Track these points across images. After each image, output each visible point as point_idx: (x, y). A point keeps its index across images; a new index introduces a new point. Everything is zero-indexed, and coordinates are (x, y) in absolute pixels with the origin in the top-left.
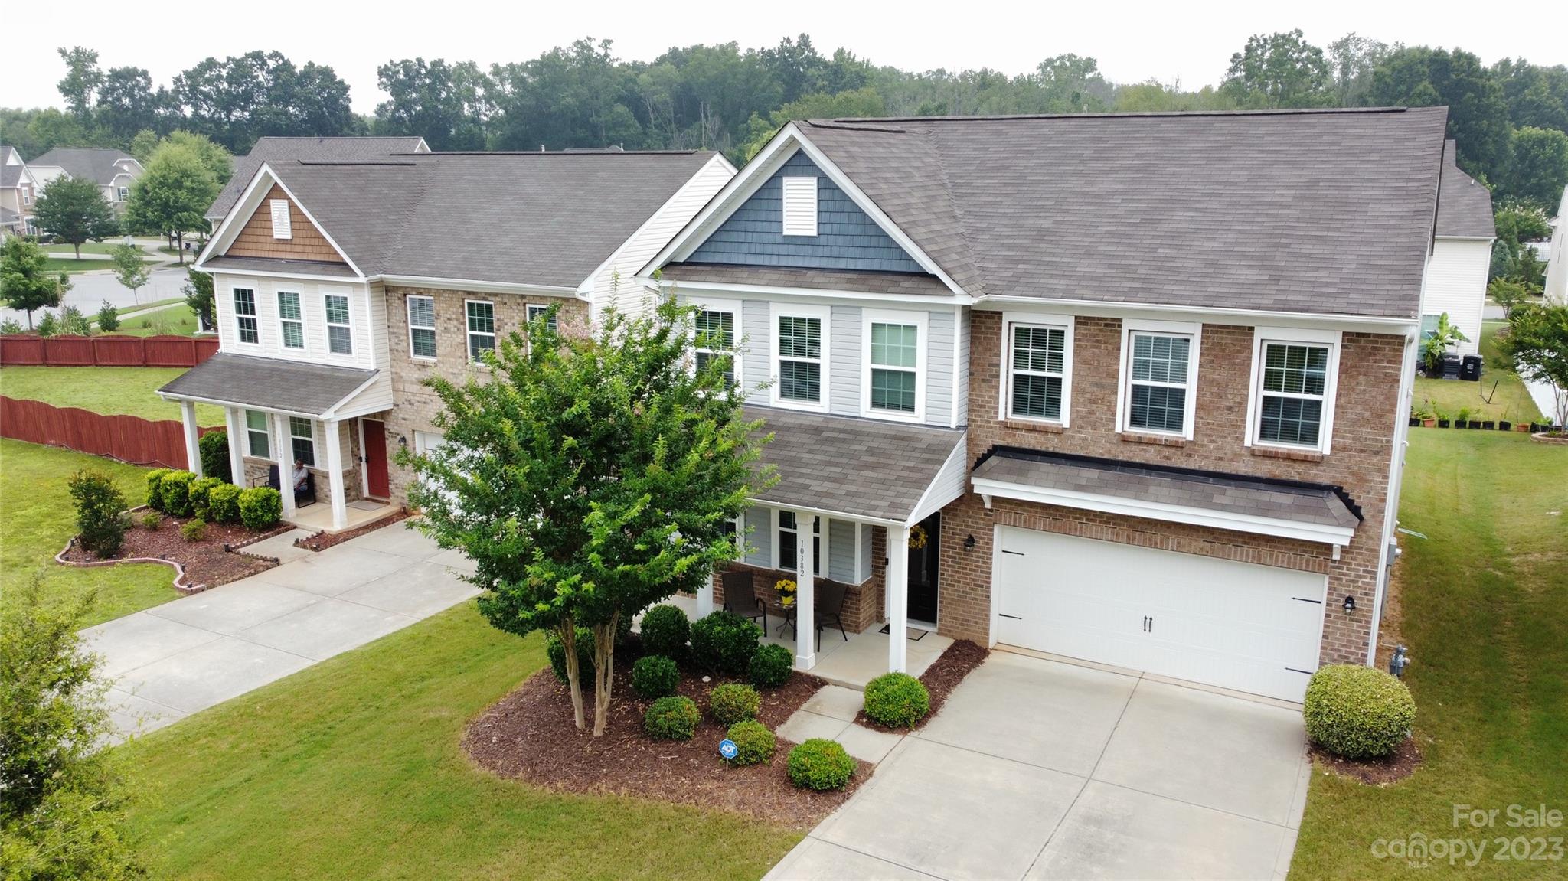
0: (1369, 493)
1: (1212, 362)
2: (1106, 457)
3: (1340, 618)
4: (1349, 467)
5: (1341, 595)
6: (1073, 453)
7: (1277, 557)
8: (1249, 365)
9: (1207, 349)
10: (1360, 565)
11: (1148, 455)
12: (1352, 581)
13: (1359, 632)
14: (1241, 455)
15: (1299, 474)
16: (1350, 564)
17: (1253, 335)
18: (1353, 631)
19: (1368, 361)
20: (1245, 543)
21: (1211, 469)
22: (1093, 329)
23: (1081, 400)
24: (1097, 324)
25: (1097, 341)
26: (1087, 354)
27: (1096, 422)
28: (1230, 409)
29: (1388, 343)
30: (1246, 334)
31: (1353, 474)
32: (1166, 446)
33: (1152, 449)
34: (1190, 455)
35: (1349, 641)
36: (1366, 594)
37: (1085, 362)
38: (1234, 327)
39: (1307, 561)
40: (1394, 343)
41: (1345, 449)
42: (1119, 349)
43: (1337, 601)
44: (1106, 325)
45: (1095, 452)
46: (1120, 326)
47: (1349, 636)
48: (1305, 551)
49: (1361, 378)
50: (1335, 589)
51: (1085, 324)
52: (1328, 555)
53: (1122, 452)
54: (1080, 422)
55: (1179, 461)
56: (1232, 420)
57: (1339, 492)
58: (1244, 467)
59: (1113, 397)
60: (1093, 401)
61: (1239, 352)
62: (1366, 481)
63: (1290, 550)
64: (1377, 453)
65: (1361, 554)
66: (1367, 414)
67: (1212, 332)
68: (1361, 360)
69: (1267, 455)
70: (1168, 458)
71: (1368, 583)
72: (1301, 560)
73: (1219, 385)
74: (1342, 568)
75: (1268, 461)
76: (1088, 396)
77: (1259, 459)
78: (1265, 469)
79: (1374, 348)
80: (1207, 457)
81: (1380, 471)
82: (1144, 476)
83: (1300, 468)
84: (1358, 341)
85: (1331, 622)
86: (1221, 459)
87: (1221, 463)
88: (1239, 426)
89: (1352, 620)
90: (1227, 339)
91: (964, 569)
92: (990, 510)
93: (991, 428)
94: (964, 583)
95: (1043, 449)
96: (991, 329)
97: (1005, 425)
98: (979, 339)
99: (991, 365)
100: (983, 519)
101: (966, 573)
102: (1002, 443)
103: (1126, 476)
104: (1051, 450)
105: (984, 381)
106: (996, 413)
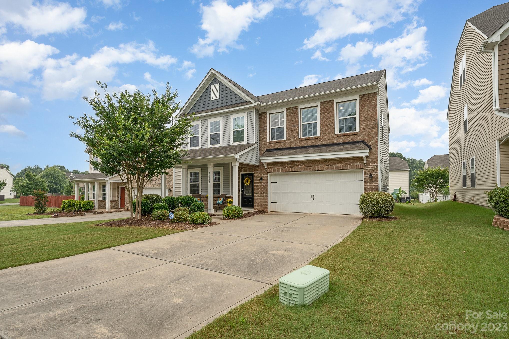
0: (372, 141)
1: (323, 112)
2: (297, 146)
3: (369, 182)
4: (365, 134)
5: (368, 175)
6: (288, 147)
7: (348, 166)
8: (334, 111)
9: (322, 109)
10: (372, 164)
11: (308, 143)
12: (371, 169)
13: (375, 185)
14: (334, 137)
15: (351, 139)
16: (369, 164)
17: (334, 102)
18: (373, 185)
19: (367, 102)
20: (338, 164)
21: (326, 143)
22: (291, 110)
23: (289, 131)
24: (292, 109)
25: (292, 114)
26: (290, 118)
27: (293, 137)
28: (330, 125)
29: (372, 95)
30: (332, 102)
31: (367, 136)
32: (313, 139)
33: (309, 141)
34: (320, 141)
35: (372, 189)
36: (375, 173)
37: (290, 120)
38: (329, 101)
39: (357, 165)
40: (374, 95)
41: (364, 129)
42: (298, 114)
43: (367, 176)
44: (294, 109)
45: (294, 145)
46: (298, 108)
47: (372, 187)
48: (356, 163)
49: (366, 107)
50: (366, 173)
51: (289, 110)
52: (362, 162)
53: (301, 144)
54: (289, 138)
55: (317, 143)
56: (330, 128)
57: (363, 142)
58: (335, 141)
59: (298, 129)
60: (292, 131)
61: (331, 108)
62: (371, 137)
63: (351, 163)
64: (373, 128)
65: (372, 160)
66: (369, 117)
67: (323, 104)
68: (365, 102)
69: (342, 136)
70: (314, 143)
71: (376, 169)
72: (355, 166)
73: (326, 118)
74: (367, 166)
75: (342, 138)
76: (291, 130)
77: (339, 138)
78: (342, 140)
79: (369, 98)
80: (325, 140)
81: (375, 133)
82: (307, 149)
83: (351, 137)
84: (364, 97)
85: (366, 184)
86: (329, 140)
87: (329, 141)
88: (333, 129)
89: (372, 182)
90: (327, 105)
91: (260, 188)
92: (266, 169)
93: (266, 145)
94: (260, 192)
95: (280, 148)
96: (264, 117)
97: (270, 143)
98: (262, 120)
99: (265, 127)
100: (265, 172)
101: (261, 189)
102: (269, 148)
103: (302, 150)
104: (282, 147)
105: (263, 132)
106: (267, 140)
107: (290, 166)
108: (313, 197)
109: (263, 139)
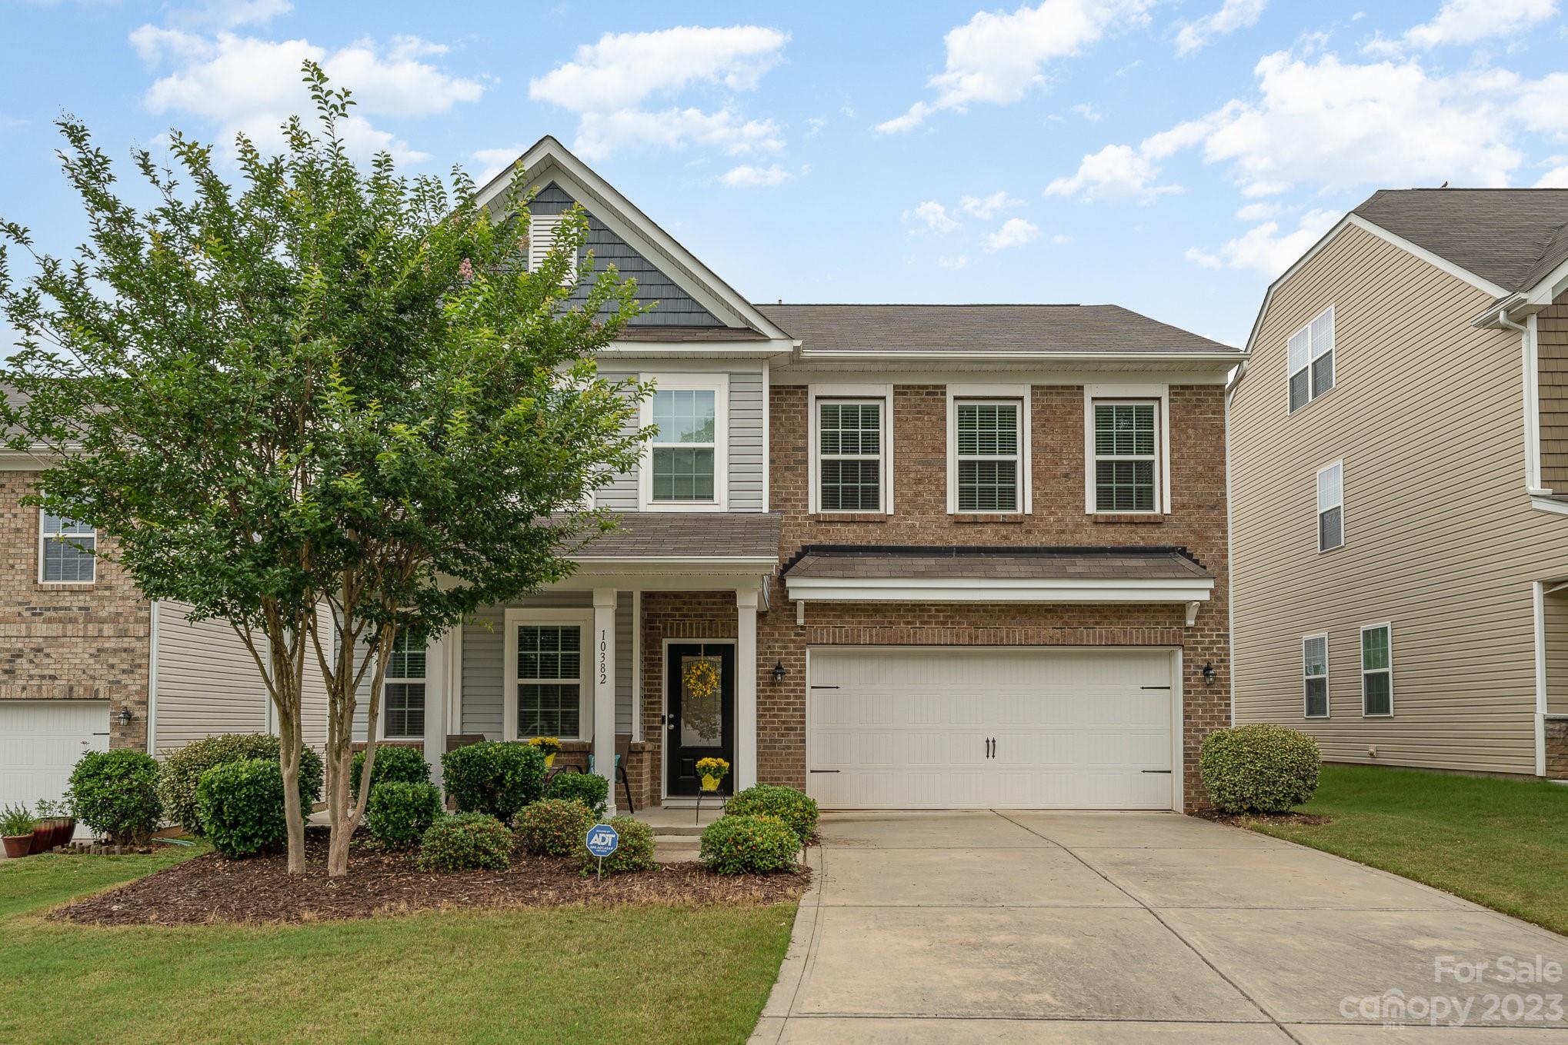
0: (1211, 550)
1: (1043, 426)
2: (938, 544)
3: (1200, 692)
4: (1189, 526)
5: (1198, 667)
6: (900, 544)
7: (1131, 633)
8: (1082, 427)
9: (1037, 413)
10: (1212, 630)
11: (984, 537)
12: (1207, 649)
13: (1220, 705)
14: (1082, 525)
15: (1143, 538)
16: (1203, 630)
17: (1083, 394)
18: (1215, 705)
19: (1195, 413)
20: (1097, 623)
21: (1053, 544)
22: (914, 399)
23: (905, 481)
24: (917, 393)
25: (919, 412)
26: (908, 427)
27: (924, 505)
28: (1066, 476)
29: (1210, 394)
30: (1076, 394)
31: (1194, 532)
32: (1004, 523)
33: (988, 529)
34: (1029, 532)
35: (1212, 717)
36: (1222, 661)
37: (908, 437)
38: (1063, 387)
39: (1162, 633)
40: (1216, 394)
41: (1183, 506)
42: (944, 419)
43: (1195, 673)
44: (928, 394)
45: (926, 539)
46: (944, 394)
47: (1212, 711)
48: (1158, 623)
49: (1190, 431)
50: (1192, 661)
51: (905, 394)
52: (1180, 623)
53: (955, 537)
54: (906, 507)
55: (1018, 540)
56: (1069, 488)
57: (1183, 552)
58: (1087, 538)
59: (941, 475)
60: (919, 481)
61: (1070, 413)
62: (1207, 538)
63: (1143, 624)
64: (1213, 508)
65: (1212, 617)
66: (1200, 469)
67: (1041, 394)
68: (1188, 413)
69: (1110, 522)
70: (1006, 538)
71: (1223, 649)
72: (1156, 633)
73: (1053, 451)
74: (1196, 636)
75: (1111, 529)
76: (912, 475)
77: (1101, 527)
78: (1110, 537)
79: (1199, 400)
80: (1048, 532)
81: (1218, 526)
82: (985, 558)
83: (1142, 531)
84: (1183, 394)
85: (1193, 699)
86: (1063, 532)
87: (1064, 536)
88: (1079, 493)
89: (1212, 692)
90: (1057, 400)
91: (770, 710)
92: (802, 628)
93: (799, 525)
94: (772, 729)
95: (864, 544)
96: (793, 405)
97: (817, 520)
98: (780, 419)
99: (796, 449)
100: (793, 641)
101: (775, 716)
102: (813, 542)
103: (965, 560)
104: (873, 543)
105: (787, 469)
106: (807, 506)
107: (908, 623)
108: (991, 747)
109: (786, 500)
